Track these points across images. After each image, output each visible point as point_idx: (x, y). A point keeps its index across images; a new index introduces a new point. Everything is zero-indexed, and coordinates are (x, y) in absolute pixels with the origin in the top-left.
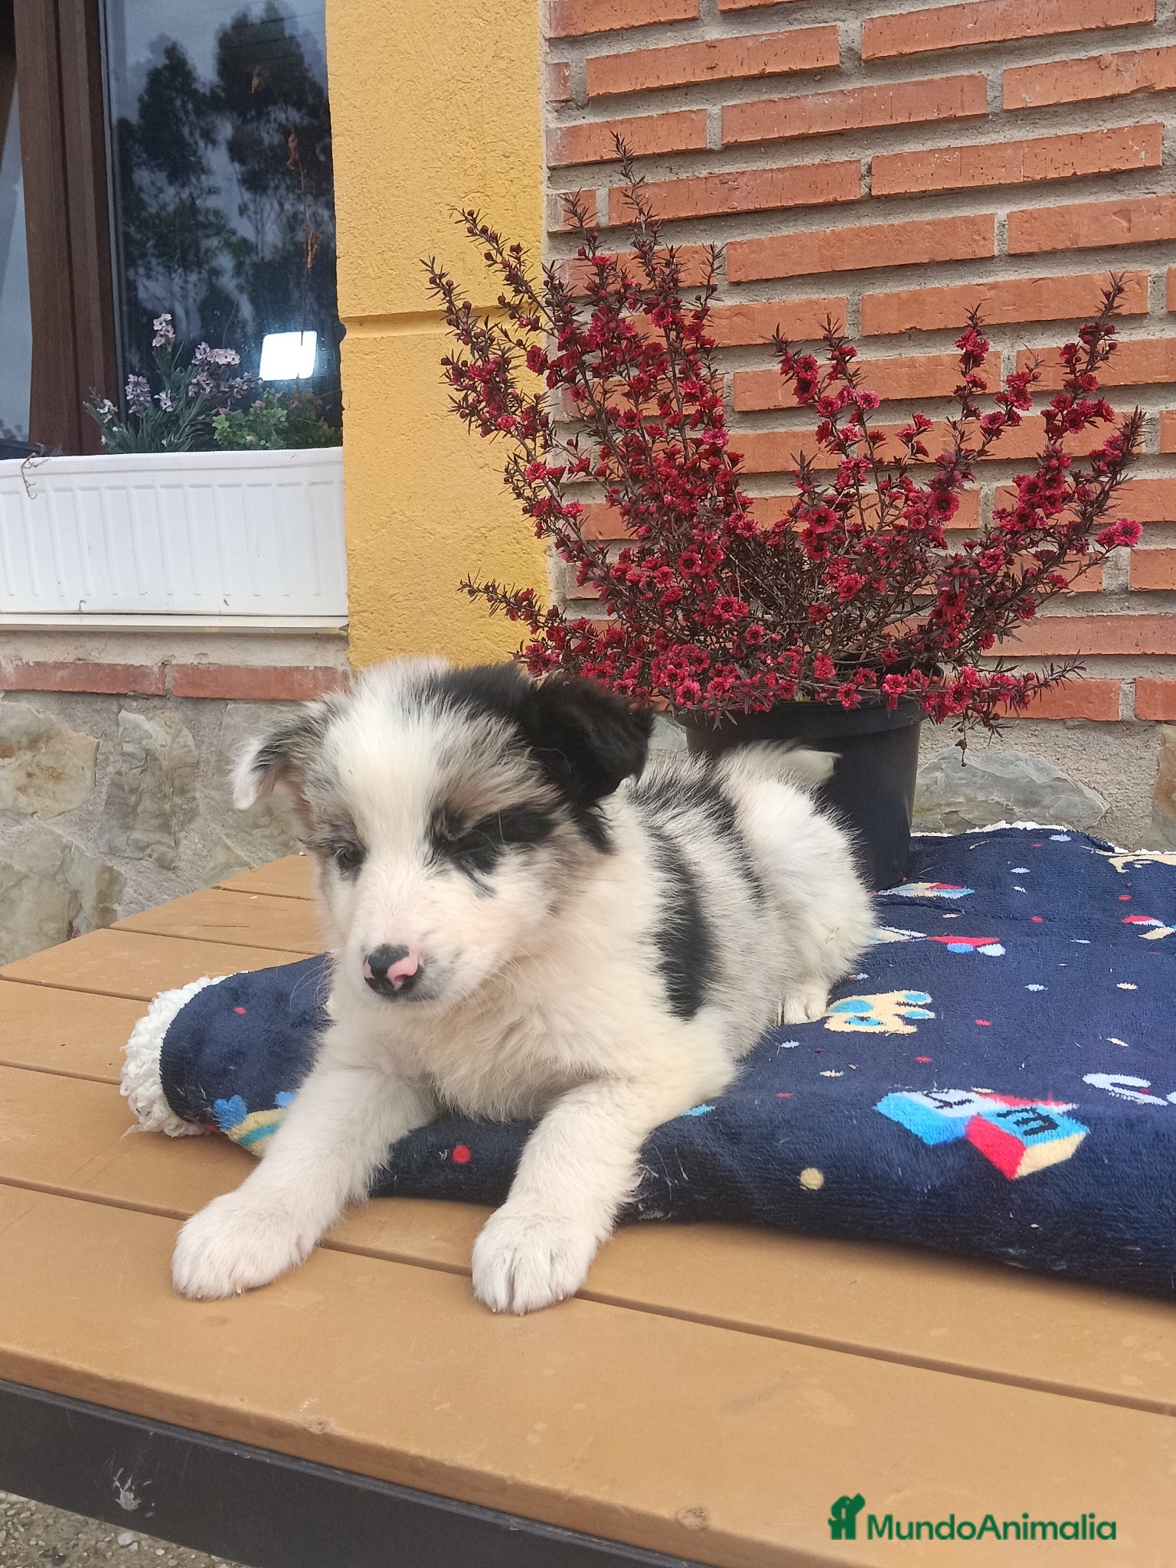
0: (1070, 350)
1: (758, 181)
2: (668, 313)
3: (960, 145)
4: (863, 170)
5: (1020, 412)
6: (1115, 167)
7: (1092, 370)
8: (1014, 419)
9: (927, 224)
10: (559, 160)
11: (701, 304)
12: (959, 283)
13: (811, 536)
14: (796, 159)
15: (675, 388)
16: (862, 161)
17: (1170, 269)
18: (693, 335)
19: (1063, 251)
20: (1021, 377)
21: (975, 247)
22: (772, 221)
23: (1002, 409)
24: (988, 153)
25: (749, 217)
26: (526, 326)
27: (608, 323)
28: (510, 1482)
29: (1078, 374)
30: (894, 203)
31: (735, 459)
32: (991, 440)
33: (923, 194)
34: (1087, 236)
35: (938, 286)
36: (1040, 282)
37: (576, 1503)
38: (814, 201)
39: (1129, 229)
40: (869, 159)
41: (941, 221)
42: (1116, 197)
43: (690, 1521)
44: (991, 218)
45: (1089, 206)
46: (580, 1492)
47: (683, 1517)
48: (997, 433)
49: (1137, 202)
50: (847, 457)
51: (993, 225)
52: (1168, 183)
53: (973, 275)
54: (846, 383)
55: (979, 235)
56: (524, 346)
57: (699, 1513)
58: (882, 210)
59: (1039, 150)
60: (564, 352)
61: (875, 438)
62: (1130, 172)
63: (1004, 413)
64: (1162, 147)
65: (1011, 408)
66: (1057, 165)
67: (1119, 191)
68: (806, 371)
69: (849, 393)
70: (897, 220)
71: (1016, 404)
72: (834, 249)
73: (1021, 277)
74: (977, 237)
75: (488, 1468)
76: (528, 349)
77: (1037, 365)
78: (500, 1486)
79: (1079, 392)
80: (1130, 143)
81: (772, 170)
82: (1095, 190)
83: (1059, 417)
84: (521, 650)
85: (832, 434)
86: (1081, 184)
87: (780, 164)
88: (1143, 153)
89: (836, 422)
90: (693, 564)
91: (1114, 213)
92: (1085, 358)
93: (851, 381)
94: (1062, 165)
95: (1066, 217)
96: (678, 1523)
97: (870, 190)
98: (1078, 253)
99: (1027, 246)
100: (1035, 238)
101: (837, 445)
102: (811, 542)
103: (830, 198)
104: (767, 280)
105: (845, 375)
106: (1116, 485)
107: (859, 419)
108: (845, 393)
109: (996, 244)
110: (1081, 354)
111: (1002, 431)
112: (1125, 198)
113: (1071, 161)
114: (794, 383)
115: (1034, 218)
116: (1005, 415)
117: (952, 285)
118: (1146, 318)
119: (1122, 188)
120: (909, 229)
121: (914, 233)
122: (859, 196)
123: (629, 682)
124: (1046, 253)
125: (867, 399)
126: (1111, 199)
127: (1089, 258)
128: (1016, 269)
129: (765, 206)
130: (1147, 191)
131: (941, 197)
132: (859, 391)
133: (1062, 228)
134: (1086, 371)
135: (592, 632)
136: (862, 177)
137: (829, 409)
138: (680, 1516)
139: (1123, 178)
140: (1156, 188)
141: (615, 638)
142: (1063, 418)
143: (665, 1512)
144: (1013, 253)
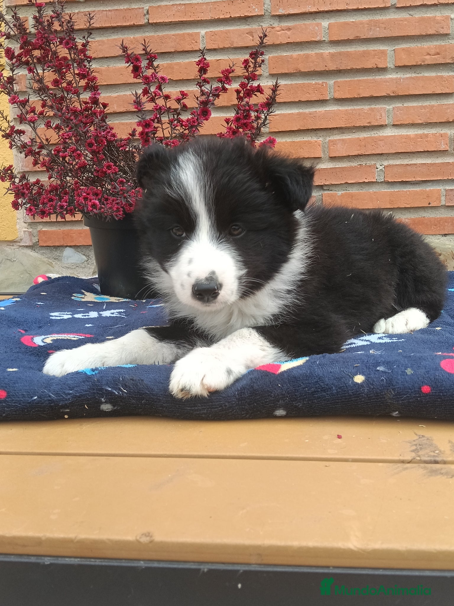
0: (246, 62)
1: (101, 15)
2: (70, 42)
3: (184, 3)
4: (145, 12)
5: (227, 86)
6: (246, 14)
7: (255, 71)
8: (225, 90)
9: (173, 35)
10: (11, 3)
11: (85, 40)
12: (187, 61)
13: (143, 134)
14: (116, 7)
15: (74, 78)
16: (145, 8)
17: (269, 57)
18: (82, 53)
19: (227, 48)
20: (227, 70)
21: (193, 46)
22: (107, 33)
23: (220, 85)
24: (196, 7)
25: (97, 31)
26: (4, 36)
27: (44, 34)
28: (43, 538)
29: (249, 73)
30: (159, 26)
31: (105, 105)
32: (215, 99)
33: (170, 23)
34: (237, 42)
35: (178, 61)
36: (219, 61)
37: (81, 543)
38: (125, 24)
39: (253, 40)
40: (147, 8)
41: (178, 35)
42: (247, 27)
43: (144, 540)
44: (199, 33)
45: (237, 30)
46: (83, 536)
47: (140, 538)
48: (218, 96)
49: (255, 29)
50: (156, 104)
51: (199, 37)
52: (267, 22)
53: (192, 57)
54: (153, 71)
55: (194, 40)
56: (3, 47)
57: (148, 535)
58: (154, 29)
59: (216, 6)
60: (23, 50)
61: (167, 97)
62: (252, 17)
63: (221, 87)
64: (264, 7)
65: (223, 85)
66: (224, 13)
67: (248, 25)
68: (137, 62)
69: (155, 75)
70: (161, 34)
71: (226, 82)
72: (135, 45)
73: (211, 59)
74: (194, 42)
75: (30, 534)
76: (5, 48)
77: (233, 65)
78: (39, 542)
79: (250, 81)
80: (252, 5)
81: (106, 10)
82: (239, 24)
83: (242, 92)
84: (10, 187)
85: (149, 93)
86: (233, 21)
87: (110, 8)
88: (257, 9)
89: (150, 87)
90: (93, 145)
91: (247, 33)
92: (252, 65)
93: (155, 70)
94: (225, 13)
95: (228, 34)
96: (138, 541)
97: (148, 20)
98: (234, 49)
99: (214, 46)
100: (216, 42)
101: (151, 98)
102: (143, 137)
103: (132, 23)
104: (107, 58)
105: (153, 67)
106: (270, 113)
107: (159, 88)
108: (153, 75)
109: (201, 45)
110: (251, 64)
111: (220, 95)
112: (250, 27)
113: (229, 11)
114: (131, 68)
115: (216, 34)
116: (221, 88)
117: (184, 61)
118: (261, 77)
119: (249, 24)
120: (165, 37)
121: (168, 39)
122: (144, 23)
123: (65, 204)
124: (221, 49)
125: (163, 78)
126: (245, 28)
127: (238, 51)
128: (210, 55)
129: (104, 26)
130: (259, 25)
131: (178, 25)
132: (159, 75)
133: (227, 39)
134: (253, 71)
135: (42, 186)
136: (145, 15)
137: (147, 80)
138: (138, 538)
139: (249, 19)
140: (262, 24)
141: (54, 188)
142: (244, 92)
143: (130, 538)
144: (208, 48)
